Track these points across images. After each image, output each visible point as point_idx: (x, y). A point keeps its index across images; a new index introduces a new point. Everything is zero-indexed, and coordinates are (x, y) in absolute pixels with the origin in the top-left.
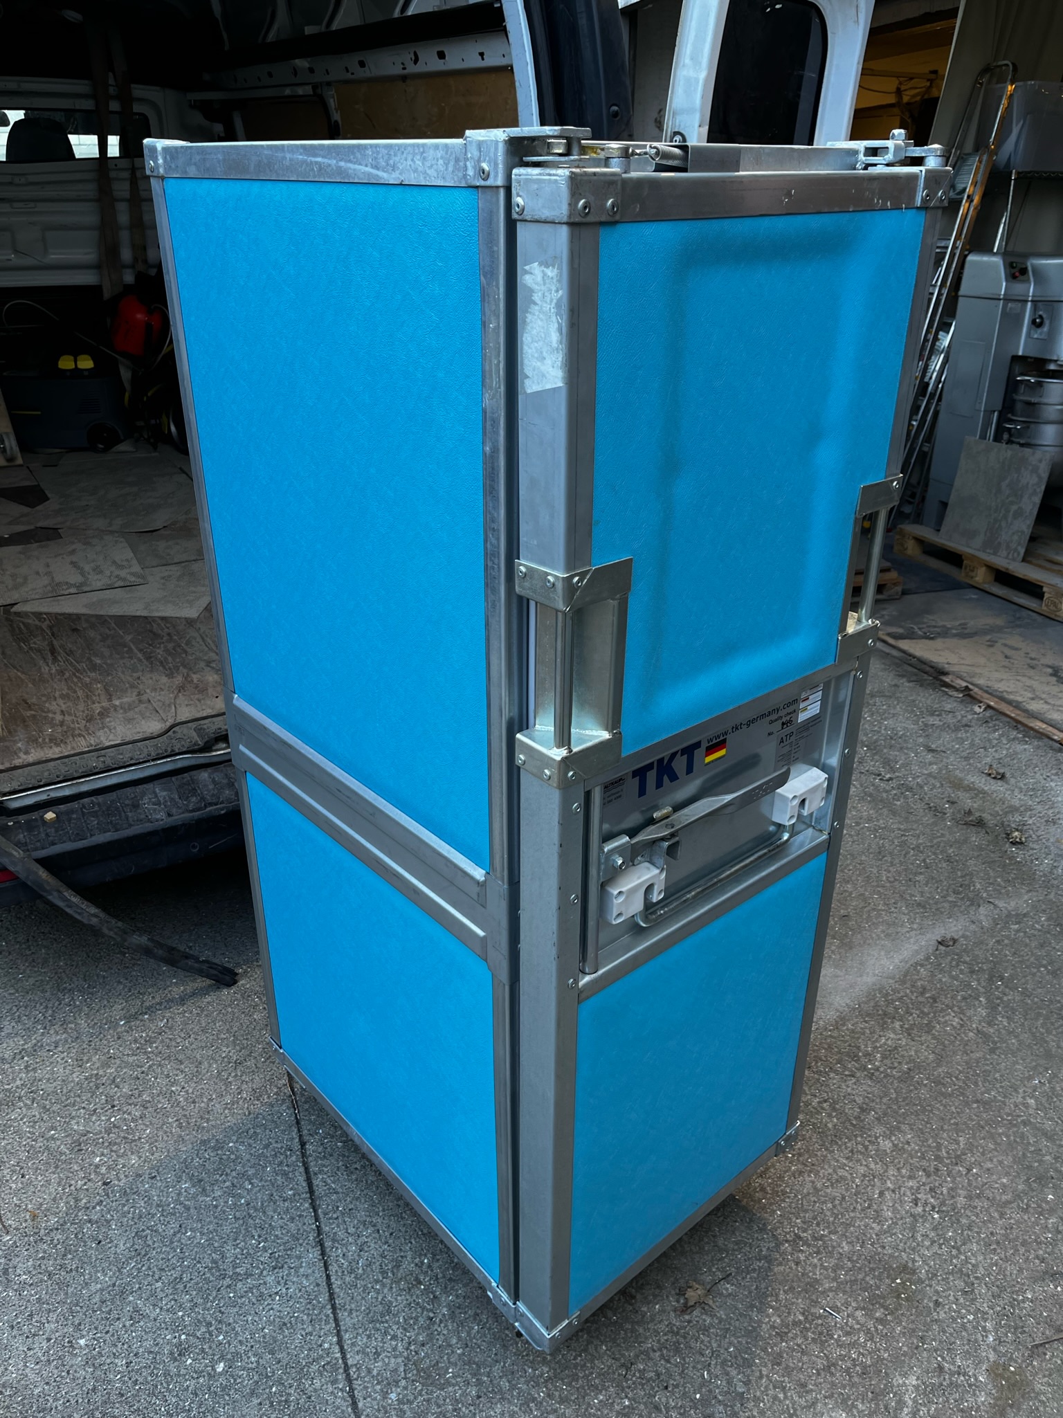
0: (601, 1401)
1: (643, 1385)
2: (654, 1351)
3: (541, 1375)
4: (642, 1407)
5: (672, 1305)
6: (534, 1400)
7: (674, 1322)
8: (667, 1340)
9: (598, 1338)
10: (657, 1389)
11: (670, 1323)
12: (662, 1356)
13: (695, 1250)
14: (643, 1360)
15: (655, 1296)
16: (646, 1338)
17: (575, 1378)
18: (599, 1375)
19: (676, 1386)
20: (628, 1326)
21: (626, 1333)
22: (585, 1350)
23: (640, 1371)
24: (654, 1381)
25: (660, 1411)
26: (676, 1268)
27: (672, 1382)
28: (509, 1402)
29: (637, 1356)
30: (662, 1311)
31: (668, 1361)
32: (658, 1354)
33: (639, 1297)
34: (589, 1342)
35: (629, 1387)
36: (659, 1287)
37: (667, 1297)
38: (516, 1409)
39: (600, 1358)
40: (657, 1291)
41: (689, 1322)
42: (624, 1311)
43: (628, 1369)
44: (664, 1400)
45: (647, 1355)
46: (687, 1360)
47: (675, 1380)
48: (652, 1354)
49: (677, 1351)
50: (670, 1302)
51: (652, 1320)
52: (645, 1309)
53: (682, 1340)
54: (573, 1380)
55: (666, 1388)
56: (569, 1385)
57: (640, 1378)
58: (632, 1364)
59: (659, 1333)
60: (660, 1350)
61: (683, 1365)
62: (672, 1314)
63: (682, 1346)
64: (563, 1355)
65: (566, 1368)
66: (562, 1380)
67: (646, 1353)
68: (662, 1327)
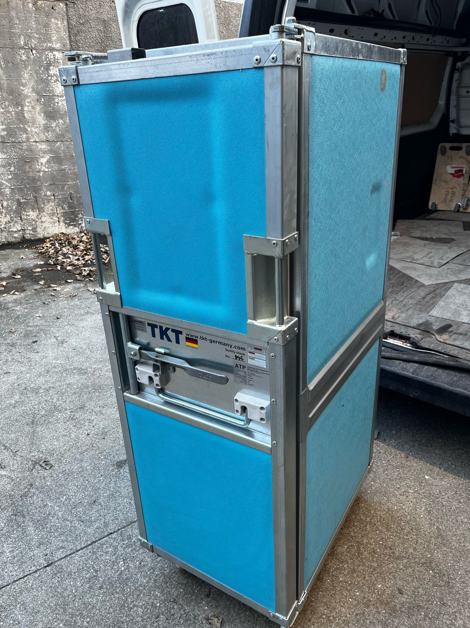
0: (157, 595)
1: (167, 609)
2: (184, 611)
3: (165, 570)
4: (157, 611)
5: (208, 614)
6: (154, 571)
7: (200, 617)
8: (190, 615)
9: (186, 587)
10: (166, 615)
11: (199, 615)
12: (182, 615)
13: (241, 619)
14: (179, 607)
15: (212, 606)
16: (190, 606)
17: (166, 583)
18: (169, 591)
19: (169, 623)
20: (194, 597)
21: (191, 597)
22: (179, 584)
23: (173, 607)
24: (170, 614)
25: (156, 619)
26: (229, 612)
27: (171, 621)
28: (152, 563)
29: (180, 604)
30: (205, 611)
31: (180, 618)
32: (183, 613)
33: (209, 599)
34: (182, 584)
35: (165, 604)
36: (216, 607)
37: (213, 611)
38: (149, 566)
39: (176, 590)
40: (214, 606)
41: (202, 623)
42: (201, 594)
43: (174, 602)
44: (162, 619)
45: (181, 609)
46: (182, 626)
47: (172, 622)
48: (182, 610)
49: (186, 621)
50: (210, 613)
51: (199, 607)
52: (204, 603)
53: (192, 621)
54: (165, 582)
55: (168, 619)
56: (163, 582)
57: (170, 608)
58: (176, 603)
59: (193, 611)
60: (185, 613)
61: (180, 624)
62: (204, 615)
63: (189, 622)
64: (175, 576)
65: (170, 579)
66: (164, 578)
67: (182, 607)
68: (197, 612)
